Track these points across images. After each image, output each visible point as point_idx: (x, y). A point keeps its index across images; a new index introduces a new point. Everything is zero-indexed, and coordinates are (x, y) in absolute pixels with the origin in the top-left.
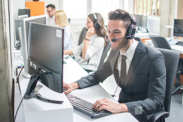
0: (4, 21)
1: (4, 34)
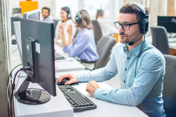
0: (3, 13)
1: (3, 26)
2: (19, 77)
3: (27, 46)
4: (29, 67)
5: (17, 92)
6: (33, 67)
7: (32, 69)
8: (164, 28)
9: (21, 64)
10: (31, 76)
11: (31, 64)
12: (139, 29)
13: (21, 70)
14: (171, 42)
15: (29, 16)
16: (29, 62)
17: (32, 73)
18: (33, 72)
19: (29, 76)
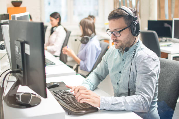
2: (8, 81)
3: (16, 48)
4: (18, 69)
5: (7, 95)
6: (22, 69)
7: (22, 71)
8: (154, 32)
9: (10, 68)
10: (20, 79)
11: (20, 67)
12: (131, 33)
13: (10, 72)
14: (162, 46)
15: (18, 18)
16: (18, 64)
17: (22, 76)
18: (23, 74)
19: (18, 79)
